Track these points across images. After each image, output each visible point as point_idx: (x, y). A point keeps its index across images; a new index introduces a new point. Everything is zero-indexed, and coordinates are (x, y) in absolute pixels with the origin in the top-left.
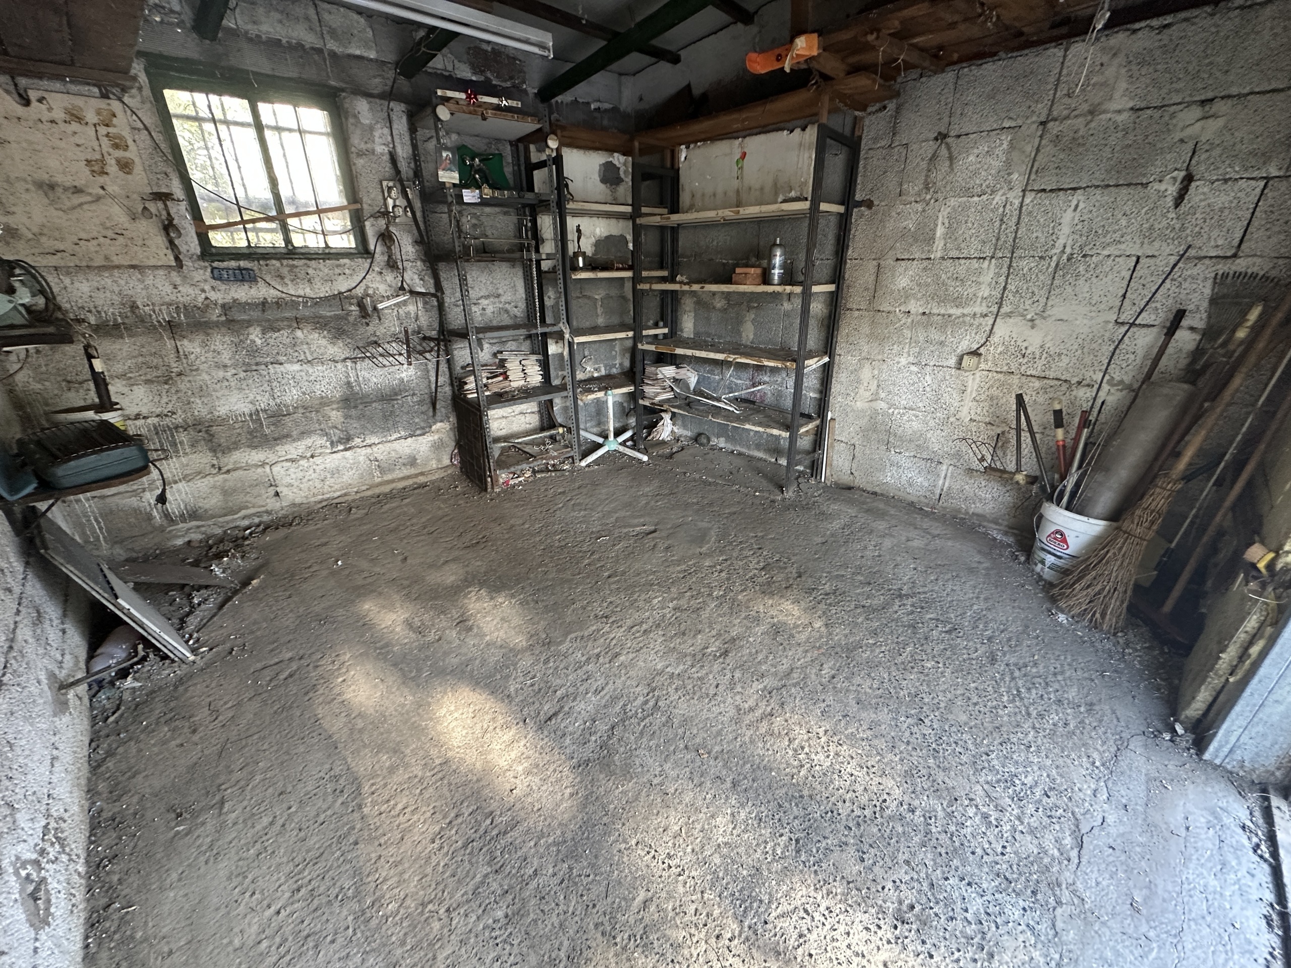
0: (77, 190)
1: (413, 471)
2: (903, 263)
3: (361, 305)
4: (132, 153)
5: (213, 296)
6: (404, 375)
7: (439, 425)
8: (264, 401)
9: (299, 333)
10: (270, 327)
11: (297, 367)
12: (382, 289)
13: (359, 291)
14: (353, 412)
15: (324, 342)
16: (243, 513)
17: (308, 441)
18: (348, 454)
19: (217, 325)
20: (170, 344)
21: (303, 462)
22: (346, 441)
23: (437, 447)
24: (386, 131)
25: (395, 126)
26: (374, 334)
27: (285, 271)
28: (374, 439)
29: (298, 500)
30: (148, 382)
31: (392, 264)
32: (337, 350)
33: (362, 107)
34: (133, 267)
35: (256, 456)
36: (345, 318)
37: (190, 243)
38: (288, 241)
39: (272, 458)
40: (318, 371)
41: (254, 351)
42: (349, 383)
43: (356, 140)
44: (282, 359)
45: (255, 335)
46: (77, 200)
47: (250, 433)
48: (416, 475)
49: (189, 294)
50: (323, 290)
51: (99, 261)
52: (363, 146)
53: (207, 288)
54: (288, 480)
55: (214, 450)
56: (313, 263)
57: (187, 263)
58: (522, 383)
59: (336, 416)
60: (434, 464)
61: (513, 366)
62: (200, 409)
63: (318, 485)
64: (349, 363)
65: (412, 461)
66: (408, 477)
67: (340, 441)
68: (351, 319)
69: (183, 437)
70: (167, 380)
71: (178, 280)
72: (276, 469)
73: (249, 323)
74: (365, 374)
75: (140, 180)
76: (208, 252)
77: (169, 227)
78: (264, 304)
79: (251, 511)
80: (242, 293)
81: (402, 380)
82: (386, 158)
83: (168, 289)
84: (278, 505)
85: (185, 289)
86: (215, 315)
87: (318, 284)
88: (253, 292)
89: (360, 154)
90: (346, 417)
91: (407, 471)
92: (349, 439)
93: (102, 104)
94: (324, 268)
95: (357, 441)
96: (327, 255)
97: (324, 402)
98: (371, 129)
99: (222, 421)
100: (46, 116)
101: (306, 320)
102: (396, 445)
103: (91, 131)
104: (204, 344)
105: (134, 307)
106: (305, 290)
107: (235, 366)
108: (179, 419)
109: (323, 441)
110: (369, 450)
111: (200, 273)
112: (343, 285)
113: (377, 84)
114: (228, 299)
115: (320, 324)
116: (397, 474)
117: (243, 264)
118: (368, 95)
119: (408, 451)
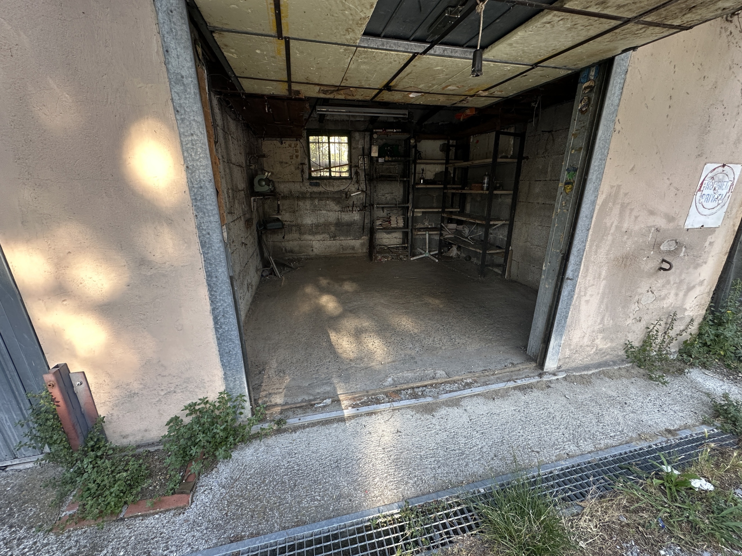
0: (286, 163)
1: (353, 252)
2: (538, 182)
3: (346, 194)
4: (299, 154)
5: (309, 190)
6: (355, 218)
7: (364, 237)
8: (315, 221)
9: (327, 202)
10: (321, 199)
11: (325, 212)
12: (353, 189)
13: (346, 190)
14: (338, 228)
15: (333, 205)
16: (303, 254)
17: (324, 235)
18: (334, 241)
19: (308, 198)
20: (296, 202)
21: (321, 242)
22: (334, 237)
23: (362, 245)
24: (363, 141)
25: (366, 139)
26: (348, 204)
27: (327, 183)
28: (342, 238)
29: (318, 254)
30: (290, 212)
31: (358, 182)
32: (337, 208)
33: (357, 135)
34: (293, 182)
35: (310, 237)
36: (341, 198)
37: (306, 176)
38: (330, 174)
39: (313, 239)
40: (331, 214)
41: (315, 206)
42: (338, 219)
43: (353, 145)
44: (322, 209)
45: (316, 202)
46: (286, 165)
47: (310, 230)
48: (353, 253)
49: (304, 189)
50: (336, 189)
51: (287, 180)
52: (355, 146)
53: (308, 187)
54: (316, 246)
55: (300, 234)
56: (335, 181)
57: (305, 181)
58: (396, 225)
59: (333, 229)
60: (360, 251)
61: (393, 219)
62: (299, 221)
63: (324, 250)
64: (339, 212)
65: (353, 248)
66: (351, 253)
67: (332, 237)
68: (343, 198)
69: (294, 228)
70: (294, 212)
71: (302, 185)
72: (314, 242)
73: (316, 198)
74: (344, 216)
75: (299, 160)
76: (311, 178)
77: (302, 171)
78: (320, 193)
79: (305, 254)
80: (316, 189)
81: (354, 220)
82: (361, 149)
83: (299, 187)
84: (312, 254)
85: (304, 188)
86: (308, 195)
87: (335, 187)
88: (318, 189)
89: (354, 149)
90: (336, 229)
91: (351, 251)
92: (335, 237)
93: (295, 142)
94: (338, 182)
95: (338, 238)
96: (340, 178)
97: (330, 224)
98: (358, 141)
99: (303, 225)
100: (285, 146)
101: (330, 198)
102: (349, 242)
103: (292, 149)
104: (304, 203)
105: (291, 192)
106: (331, 189)
107: (310, 210)
108: (294, 223)
109: (328, 236)
110: (340, 242)
111: (307, 184)
112: (342, 188)
113: (362, 127)
114: (312, 191)
115: (334, 199)
116: (348, 252)
117: (317, 181)
118: (359, 131)
119: (352, 244)
